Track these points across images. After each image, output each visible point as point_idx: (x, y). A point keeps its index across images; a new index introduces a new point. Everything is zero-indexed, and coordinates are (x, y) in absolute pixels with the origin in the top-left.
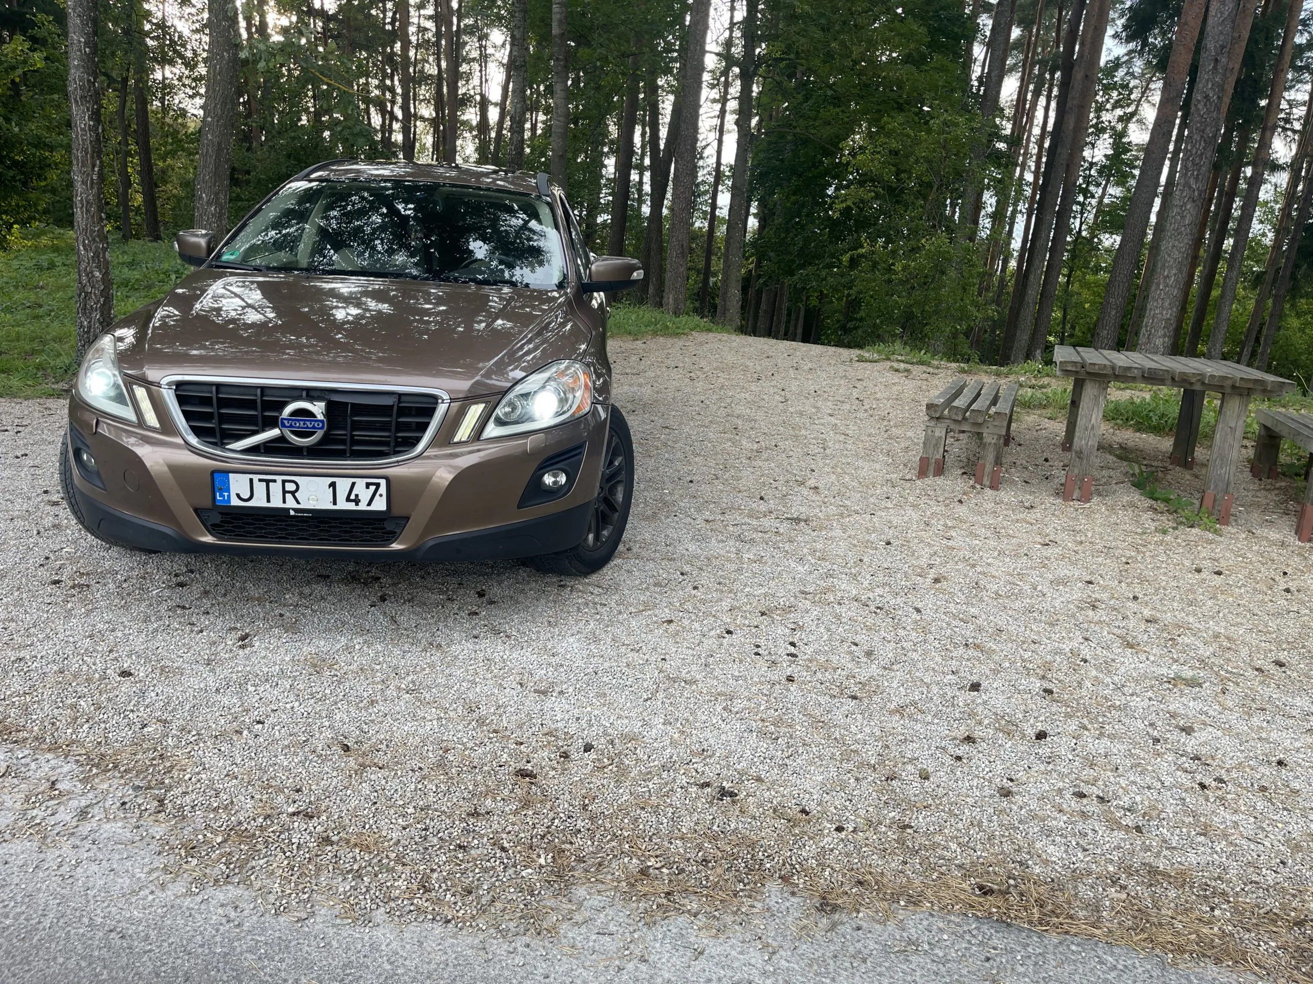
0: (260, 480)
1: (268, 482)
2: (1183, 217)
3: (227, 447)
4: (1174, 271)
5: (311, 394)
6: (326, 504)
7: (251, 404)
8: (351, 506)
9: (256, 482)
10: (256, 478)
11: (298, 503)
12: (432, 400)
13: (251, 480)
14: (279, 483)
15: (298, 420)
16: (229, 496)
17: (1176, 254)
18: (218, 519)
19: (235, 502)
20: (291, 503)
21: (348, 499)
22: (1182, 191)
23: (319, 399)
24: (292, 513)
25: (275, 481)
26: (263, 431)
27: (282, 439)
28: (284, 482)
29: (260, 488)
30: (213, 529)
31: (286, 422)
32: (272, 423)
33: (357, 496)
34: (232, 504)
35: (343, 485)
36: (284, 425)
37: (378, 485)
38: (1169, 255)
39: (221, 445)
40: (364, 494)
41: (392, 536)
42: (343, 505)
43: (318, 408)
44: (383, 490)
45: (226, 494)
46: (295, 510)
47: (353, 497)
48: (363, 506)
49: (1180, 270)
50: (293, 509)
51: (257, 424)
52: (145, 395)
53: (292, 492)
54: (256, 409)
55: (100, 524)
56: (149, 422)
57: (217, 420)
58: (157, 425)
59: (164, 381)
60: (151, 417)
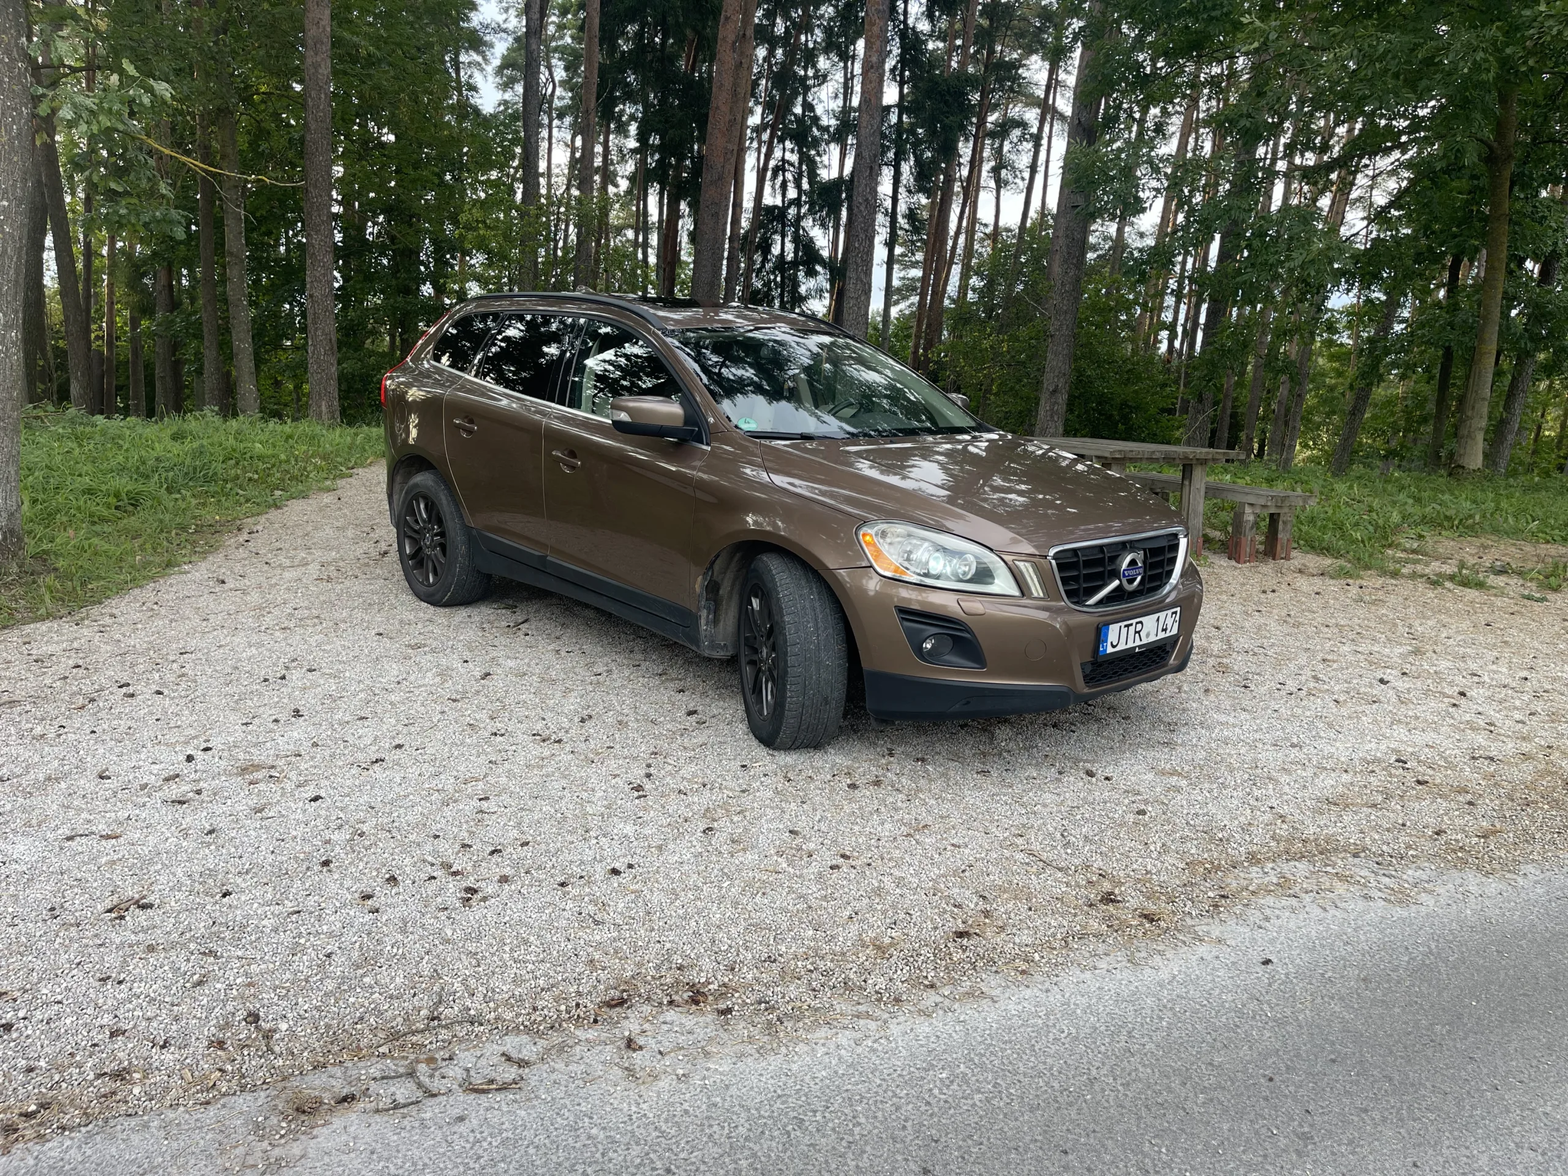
0: (1123, 626)
1: (1126, 626)
3: (1088, 603)
5: (1134, 546)
6: (1155, 637)
7: (1100, 562)
8: (1163, 635)
9: (1121, 629)
10: (1120, 625)
11: (1143, 640)
12: (1176, 537)
13: (1118, 628)
14: (1133, 625)
15: (1131, 570)
16: (1106, 646)
18: (1093, 669)
19: (1110, 650)
20: (1139, 642)
21: (1163, 630)
23: (1140, 550)
24: (1140, 650)
25: (1130, 625)
26: (1108, 584)
27: (1120, 587)
28: (1135, 624)
29: (1123, 633)
30: (1087, 679)
31: (1124, 573)
32: (1115, 574)
33: (1166, 625)
34: (1108, 652)
35: (1160, 617)
36: (1123, 576)
37: (1176, 613)
39: (1084, 603)
40: (1169, 622)
41: (1168, 655)
42: (1160, 635)
43: (1139, 556)
44: (1178, 617)
45: (1105, 644)
47: (1165, 627)
48: (1168, 633)
50: (1141, 646)
51: (1103, 579)
52: (1031, 570)
53: (1139, 632)
54: (1103, 565)
55: (968, 703)
56: (1035, 594)
57: (1082, 580)
58: (1042, 595)
59: (1052, 552)
60: (1036, 590)
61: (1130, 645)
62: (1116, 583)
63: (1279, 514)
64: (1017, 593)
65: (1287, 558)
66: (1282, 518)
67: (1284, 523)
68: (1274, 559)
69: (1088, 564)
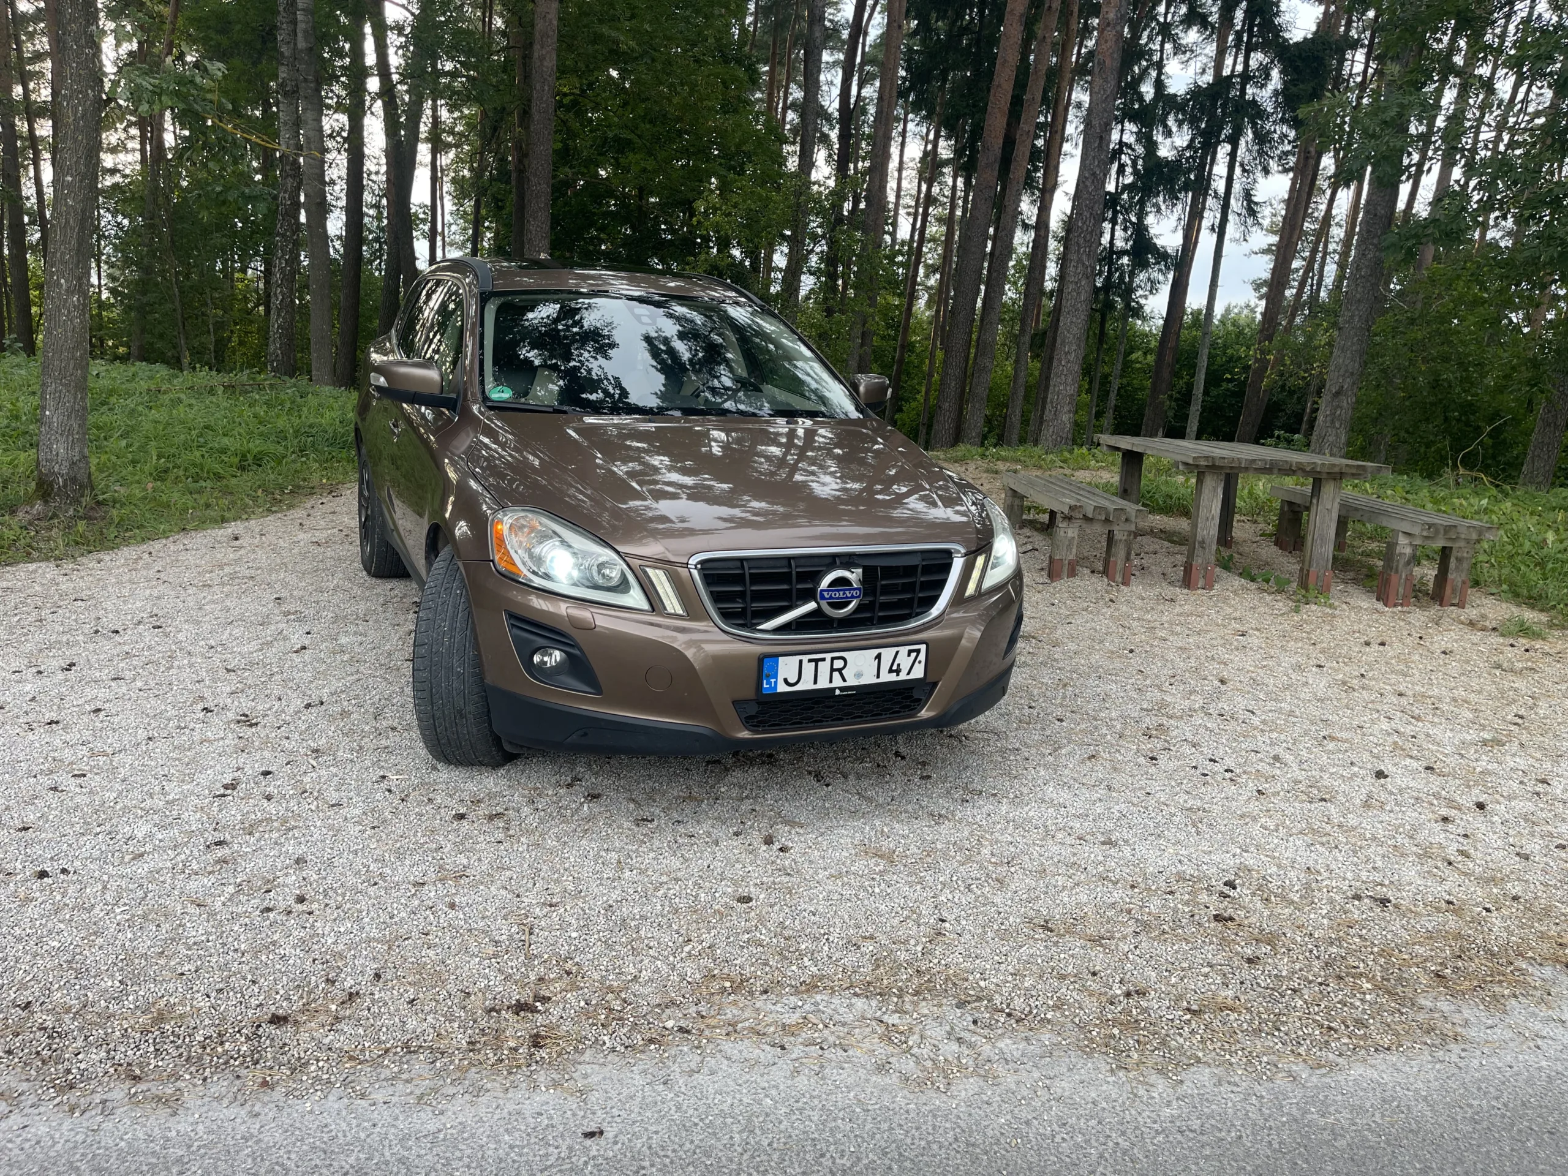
0: (810, 661)
1: (816, 661)
2: (1079, 294)
3: (760, 627)
4: (1074, 347)
5: (847, 561)
6: (869, 679)
7: (785, 578)
8: (893, 677)
9: (805, 663)
10: (805, 658)
11: (844, 680)
12: (946, 556)
13: (801, 662)
14: (828, 661)
15: (838, 591)
16: (776, 683)
17: (1075, 331)
18: (753, 710)
19: (782, 688)
20: (837, 682)
21: (891, 671)
22: (1076, 267)
23: (857, 566)
24: (837, 692)
25: (824, 660)
26: (797, 606)
27: (818, 612)
28: (833, 659)
29: (808, 668)
30: (750, 722)
31: (825, 594)
32: (809, 595)
33: (899, 665)
34: (779, 690)
35: (888, 654)
36: (823, 597)
37: (918, 651)
38: (1068, 331)
39: (752, 627)
40: (905, 661)
41: (919, 704)
42: (887, 677)
43: (854, 576)
44: (922, 656)
45: (773, 680)
46: (841, 689)
47: (895, 667)
48: (903, 676)
49: (1079, 346)
50: (840, 688)
51: (790, 599)
52: (664, 578)
53: (840, 670)
54: (790, 582)
55: (585, 734)
56: (670, 610)
57: (748, 598)
58: (681, 612)
59: (693, 561)
60: (672, 603)
61: (823, 683)
62: (812, 606)
63: (1451, 548)
64: (646, 606)
65: (1461, 605)
66: (1454, 553)
67: (1459, 560)
68: (1441, 605)
69: (756, 579)
